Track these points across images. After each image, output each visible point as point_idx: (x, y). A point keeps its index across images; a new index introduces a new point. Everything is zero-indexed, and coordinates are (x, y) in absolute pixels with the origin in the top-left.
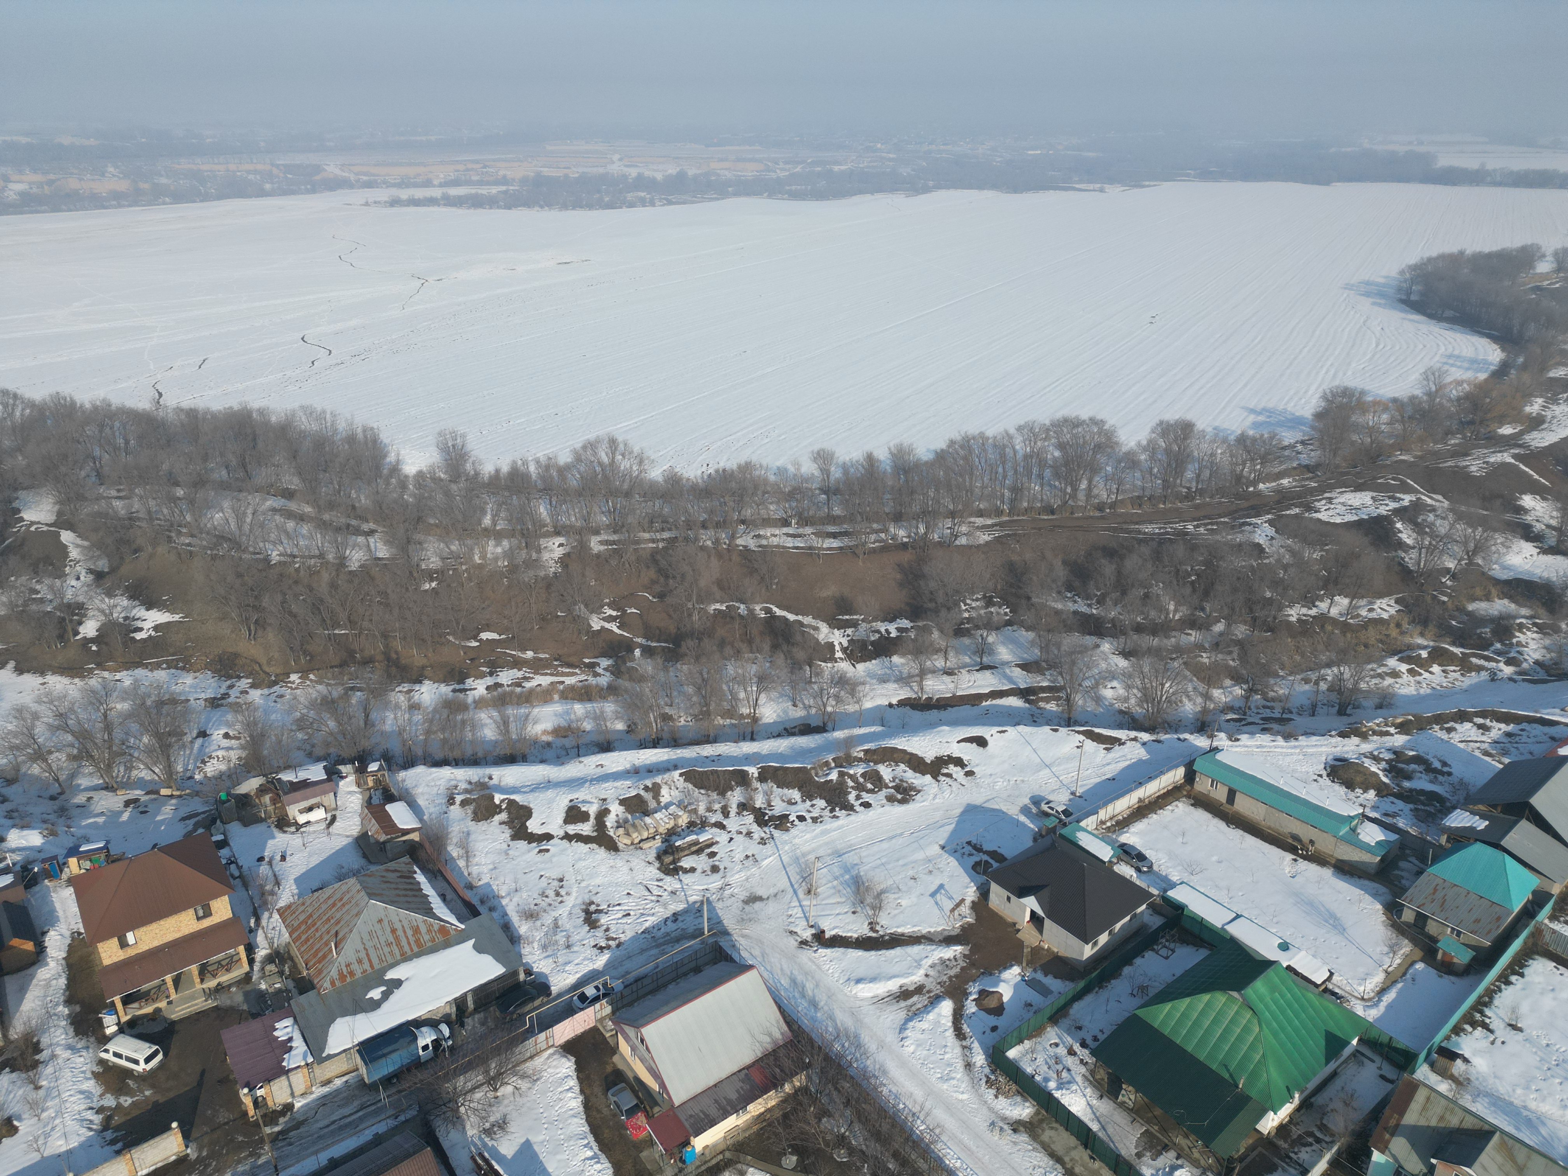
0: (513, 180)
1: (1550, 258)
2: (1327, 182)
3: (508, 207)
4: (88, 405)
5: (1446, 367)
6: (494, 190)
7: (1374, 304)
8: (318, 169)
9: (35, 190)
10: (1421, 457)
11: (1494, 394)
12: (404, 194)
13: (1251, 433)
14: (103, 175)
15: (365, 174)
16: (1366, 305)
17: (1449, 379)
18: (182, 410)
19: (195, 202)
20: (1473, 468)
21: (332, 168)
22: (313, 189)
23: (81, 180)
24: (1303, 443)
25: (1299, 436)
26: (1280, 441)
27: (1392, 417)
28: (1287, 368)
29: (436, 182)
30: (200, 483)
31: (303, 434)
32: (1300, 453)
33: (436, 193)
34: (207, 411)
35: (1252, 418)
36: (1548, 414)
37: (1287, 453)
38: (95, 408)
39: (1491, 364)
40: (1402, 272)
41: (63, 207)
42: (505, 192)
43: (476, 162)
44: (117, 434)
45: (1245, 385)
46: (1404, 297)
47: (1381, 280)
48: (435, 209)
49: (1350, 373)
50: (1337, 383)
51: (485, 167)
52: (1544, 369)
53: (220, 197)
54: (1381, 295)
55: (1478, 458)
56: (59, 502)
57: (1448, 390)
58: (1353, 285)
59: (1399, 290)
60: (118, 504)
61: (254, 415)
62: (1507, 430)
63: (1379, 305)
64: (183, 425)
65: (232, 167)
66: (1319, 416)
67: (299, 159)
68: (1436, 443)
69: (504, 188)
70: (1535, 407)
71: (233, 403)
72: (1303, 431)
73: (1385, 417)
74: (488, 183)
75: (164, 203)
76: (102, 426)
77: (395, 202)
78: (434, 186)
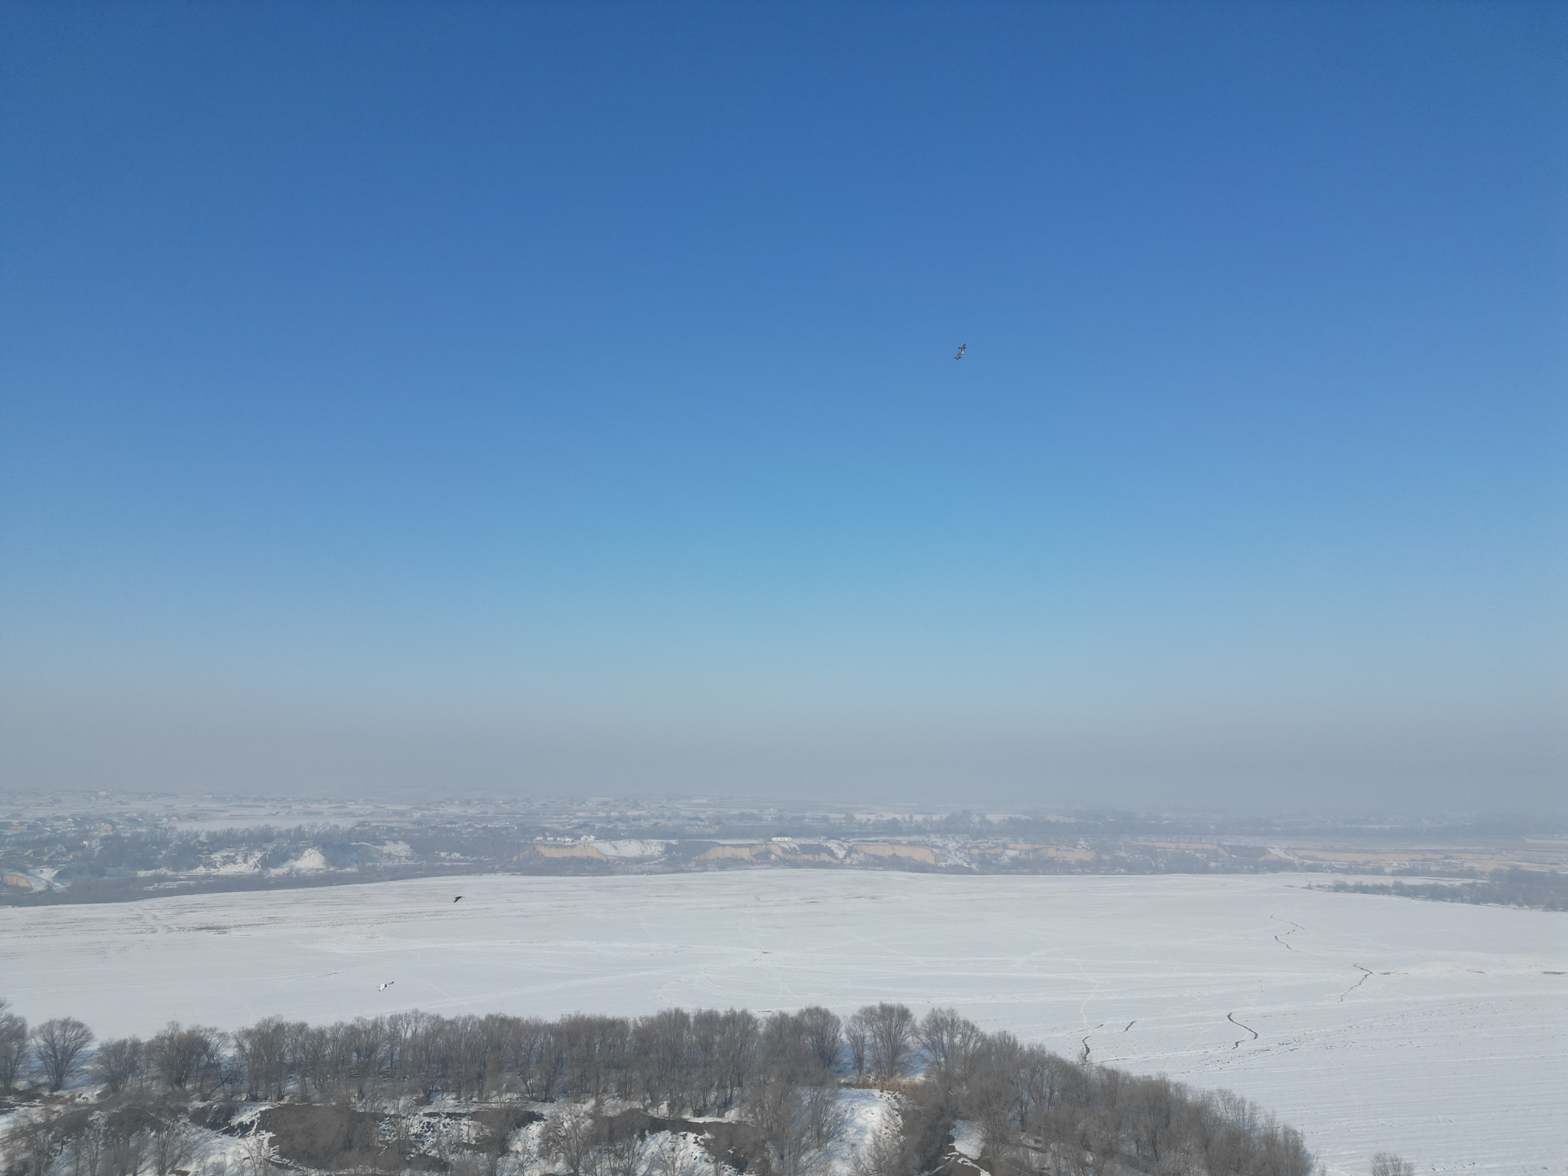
0: (1482, 873)
3: (1476, 901)
4: (1026, 1049)
6: (1458, 882)
8: (1262, 851)
9: (1023, 856)
12: (1351, 880)
14: (1075, 847)
15: (1310, 858)
18: (1104, 1070)
19: (1145, 874)
21: (1277, 851)
22: (1256, 870)
23: (1057, 850)
29: (1388, 870)
30: (1108, 1152)
31: (1218, 1122)
33: (1388, 881)
34: (1127, 1076)
38: (1032, 1052)
41: (1041, 871)
42: (1472, 886)
43: (1437, 852)
44: (1045, 1082)
48: (1386, 898)
51: (1447, 858)
53: (1169, 871)
56: (985, 1140)
60: (1033, 1155)
61: (1171, 1090)
64: (1103, 1086)
65: (1182, 845)
67: (1245, 841)
69: (1470, 881)
71: (1152, 1072)
74: (1451, 875)
75: (1119, 873)
76: (1034, 1071)
77: (1340, 888)
78: (1385, 874)
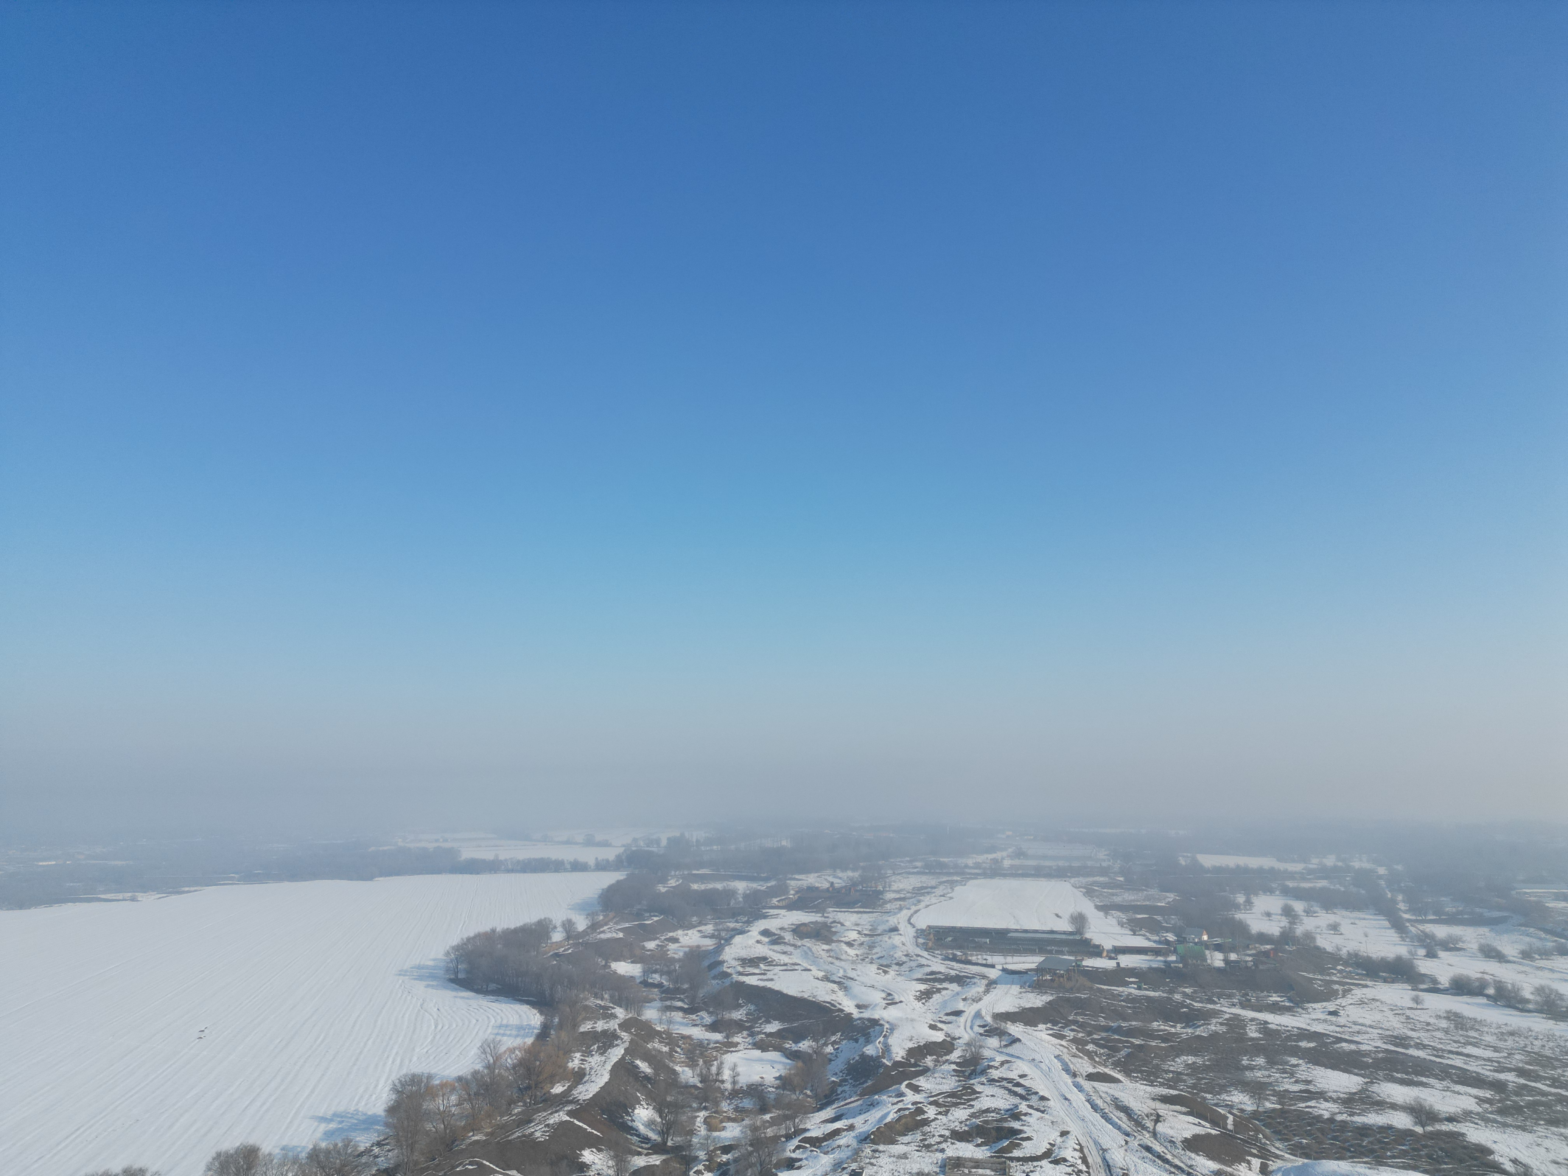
1: (560, 929)
2: (371, 878)
5: (499, 1038)
7: (428, 986)
10: (491, 1134)
11: (542, 1055)
13: (323, 1145)
16: (420, 987)
17: (503, 1049)
20: (538, 1134)
24: (379, 1144)
25: (375, 1138)
26: (356, 1147)
27: (460, 1097)
28: (354, 1064)
32: (376, 1157)
35: (323, 1127)
36: (587, 1066)
37: (364, 1160)
39: (534, 1028)
40: (447, 954)
45: (312, 1092)
46: (452, 977)
47: (431, 963)
49: (415, 1059)
50: (404, 1071)
52: (575, 1026)
54: (433, 977)
55: (540, 1123)
57: (503, 1060)
58: (406, 971)
59: (448, 970)
62: (558, 1089)
63: (432, 986)
66: (392, 1110)
68: (502, 1116)
70: (575, 1062)
72: (377, 1131)
73: (454, 1098)
